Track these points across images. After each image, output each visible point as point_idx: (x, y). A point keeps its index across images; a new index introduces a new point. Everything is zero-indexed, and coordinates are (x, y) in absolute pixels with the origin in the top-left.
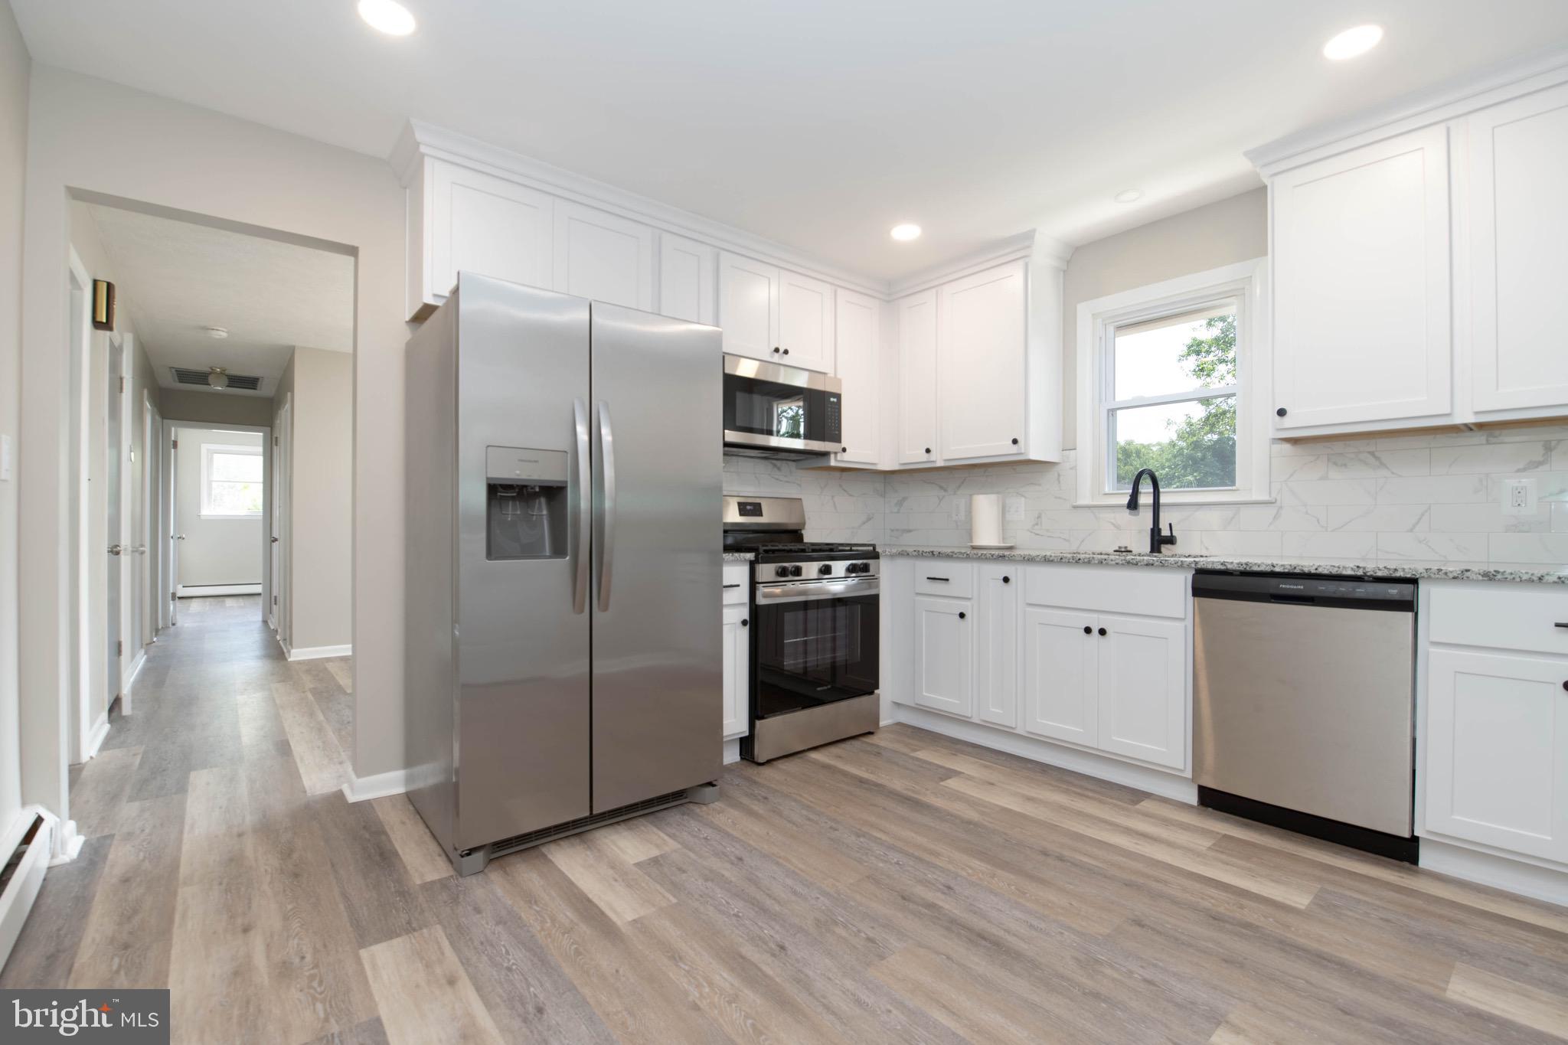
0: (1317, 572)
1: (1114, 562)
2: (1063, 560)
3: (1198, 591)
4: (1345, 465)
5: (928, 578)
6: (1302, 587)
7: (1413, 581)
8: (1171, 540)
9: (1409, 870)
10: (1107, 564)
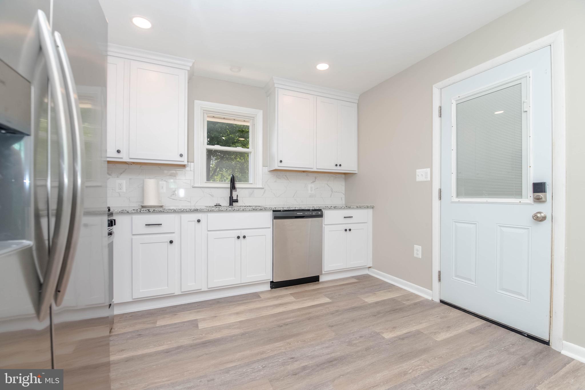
0: (305, 209)
1: (248, 210)
2: (228, 210)
3: (276, 218)
4: (280, 178)
5: (146, 225)
6: (302, 213)
7: (320, 210)
8: (236, 201)
9: (318, 283)
10: (246, 210)
